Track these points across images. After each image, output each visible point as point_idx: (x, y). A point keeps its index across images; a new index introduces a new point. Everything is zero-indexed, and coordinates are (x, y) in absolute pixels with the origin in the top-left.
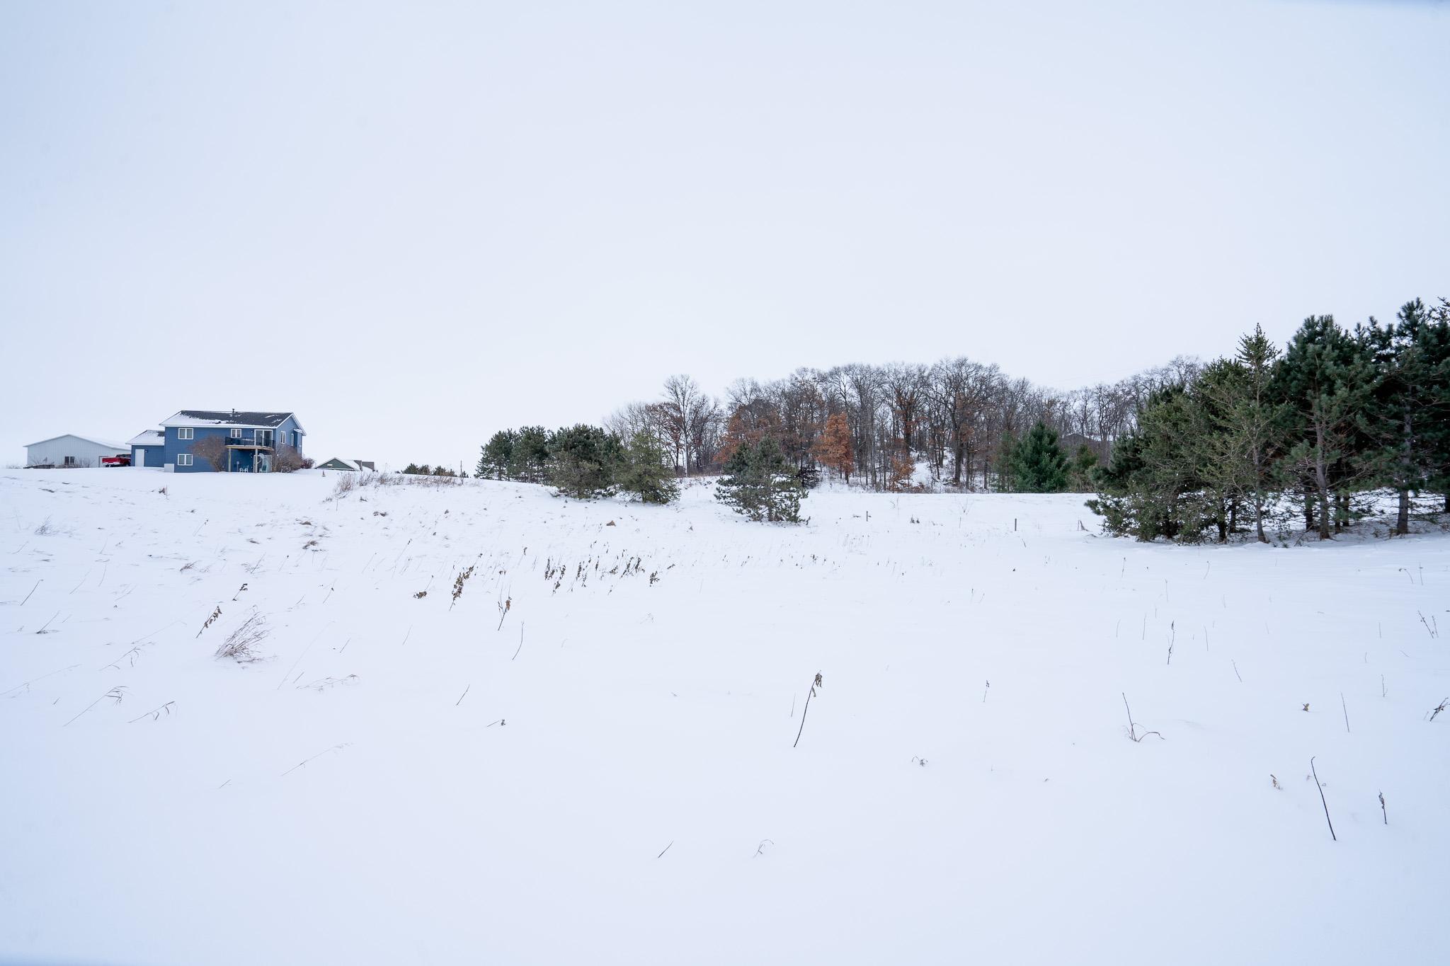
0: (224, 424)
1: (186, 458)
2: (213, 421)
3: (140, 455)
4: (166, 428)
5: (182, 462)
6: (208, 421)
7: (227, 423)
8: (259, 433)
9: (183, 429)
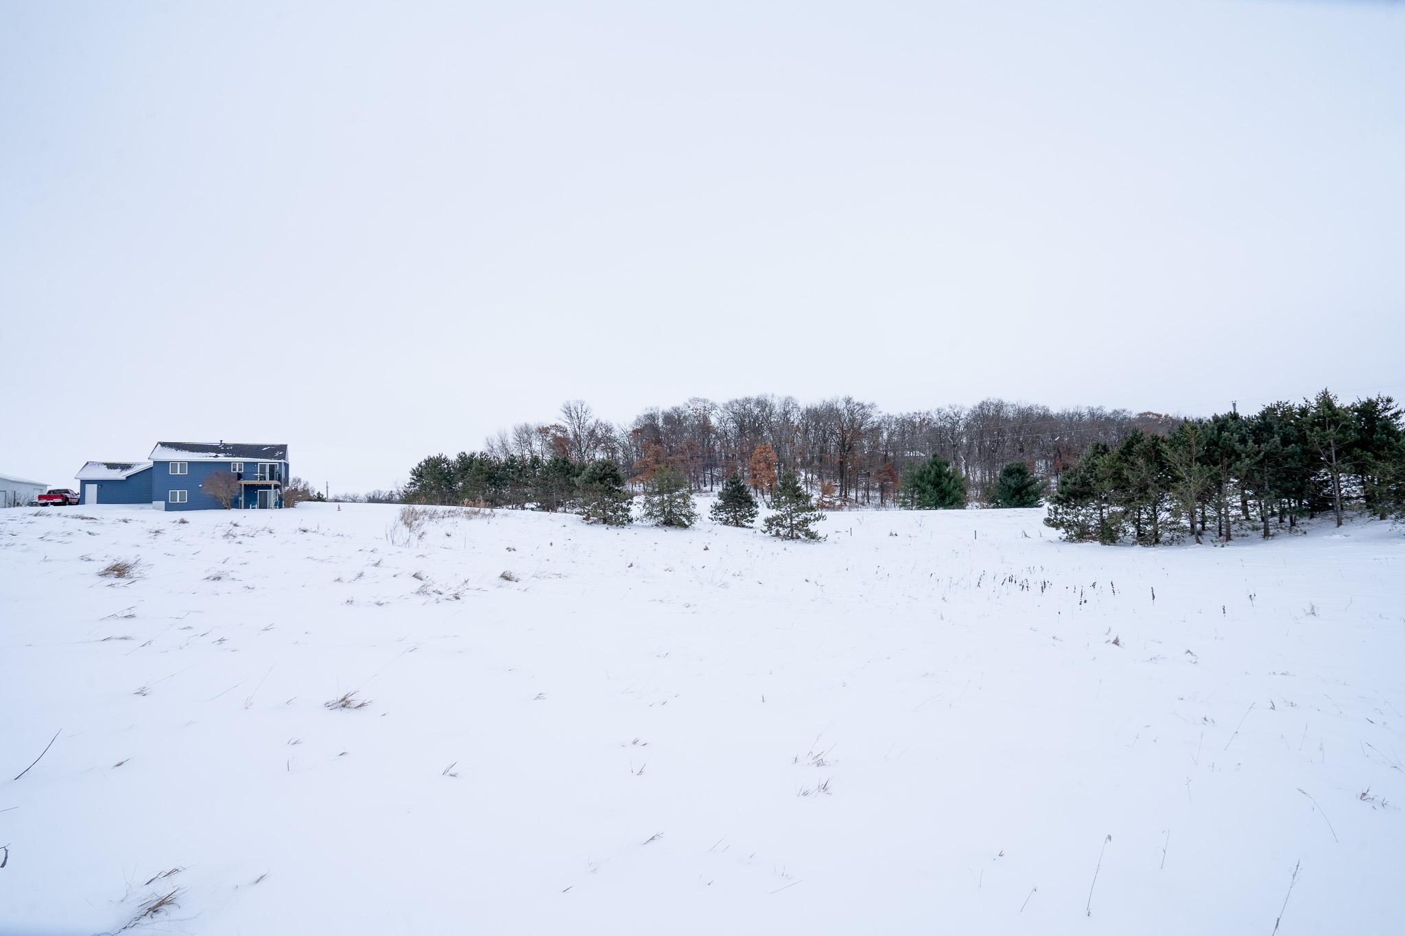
0: (222, 458)
1: (178, 495)
2: (207, 454)
3: (92, 490)
4: (154, 462)
5: (174, 498)
6: (200, 454)
7: (226, 456)
8: (263, 467)
9: (175, 463)
